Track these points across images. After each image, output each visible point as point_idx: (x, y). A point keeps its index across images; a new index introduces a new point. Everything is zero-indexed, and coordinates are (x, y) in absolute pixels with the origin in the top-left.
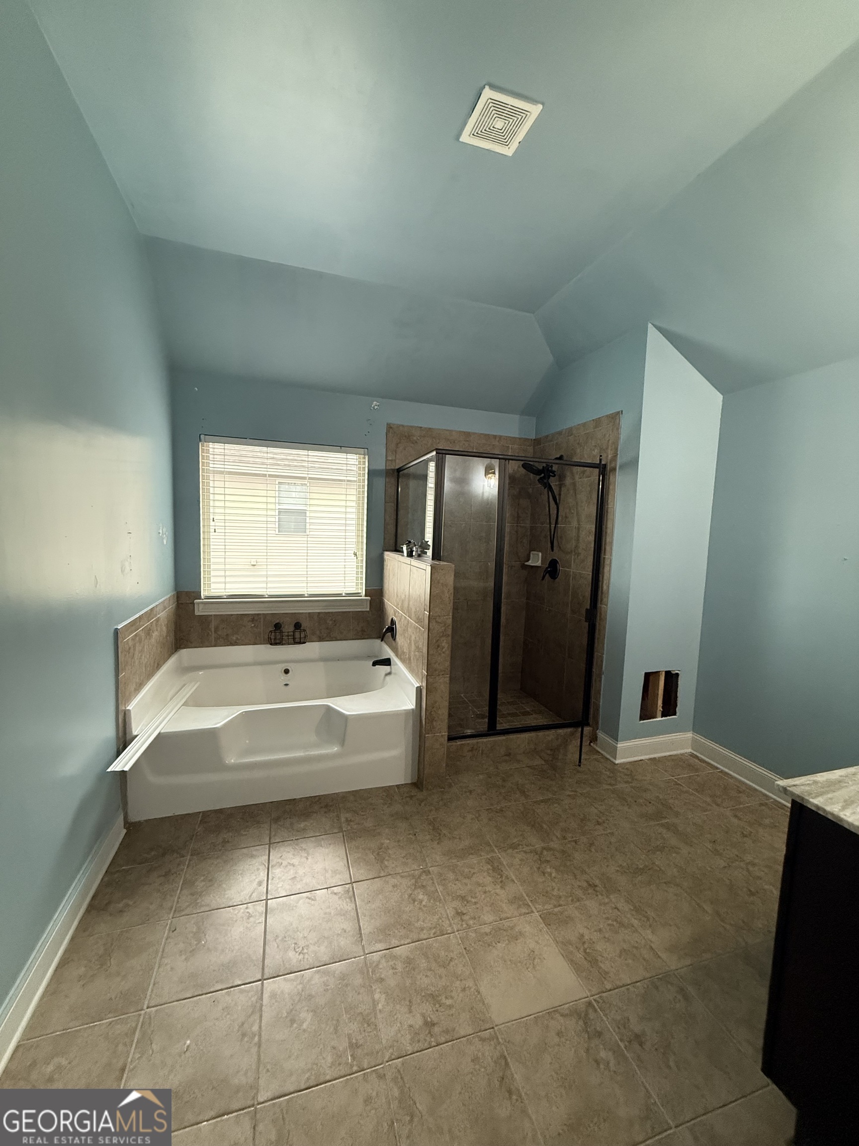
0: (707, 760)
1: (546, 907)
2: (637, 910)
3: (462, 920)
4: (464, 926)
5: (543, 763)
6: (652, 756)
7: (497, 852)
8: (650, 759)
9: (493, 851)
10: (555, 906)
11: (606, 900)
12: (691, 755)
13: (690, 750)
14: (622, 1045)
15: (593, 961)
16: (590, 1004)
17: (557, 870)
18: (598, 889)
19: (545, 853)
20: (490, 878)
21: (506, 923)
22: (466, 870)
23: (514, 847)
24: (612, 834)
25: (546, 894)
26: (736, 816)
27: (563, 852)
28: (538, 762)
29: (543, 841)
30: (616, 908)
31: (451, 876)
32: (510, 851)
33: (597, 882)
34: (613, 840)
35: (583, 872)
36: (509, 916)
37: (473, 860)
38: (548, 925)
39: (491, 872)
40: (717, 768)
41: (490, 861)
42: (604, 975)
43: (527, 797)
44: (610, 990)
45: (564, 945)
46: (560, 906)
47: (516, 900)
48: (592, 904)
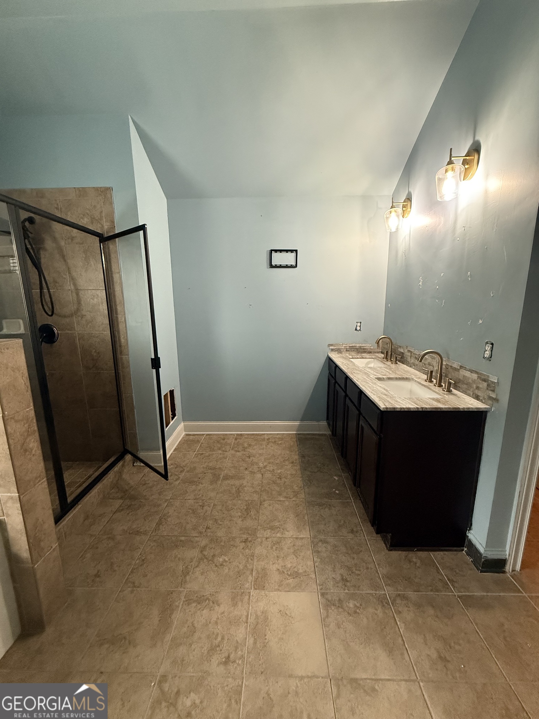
0: (196, 433)
1: (250, 581)
2: (272, 528)
3: (234, 662)
4: (240, 662)
5: (122, 501)
6: (174, 448)
7: (183, 589)
8: (174, 451)
9: (180, 592)
10: (252, 574)
11: (259, 540)
12: (187, 436)
13: (184, 433)
14: (347, 591)
15: (296, 575)
16: (323, 595)
17: (225, 555)
18: (250, 539)
19: (206, 553)
20: (205, 611)
21: (251, 620)
22: (185, 629)
23: (186, 573)
24: (214, 505)
25: (239, 574)
26: (236, 451)
27: (211, 541)
28: (118, 503)
29: (194, 548)
30: (267, 538)
31: (182, 650)
32: (188, 578)
33: (245, 536)
34: (219, 508)
35: (234, 539)
36: (245, 614)
37: (177, 617)
38: (263, 588)
39: (199, 606)
40: (203, 435)
41: (188, 602)
42: (306, 574)
43: (145, 533)
44: (316, 576)
45: (280, 587)
46: (252, 570)
47: (235, 599)
48: (259, 550)
